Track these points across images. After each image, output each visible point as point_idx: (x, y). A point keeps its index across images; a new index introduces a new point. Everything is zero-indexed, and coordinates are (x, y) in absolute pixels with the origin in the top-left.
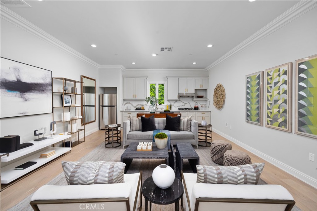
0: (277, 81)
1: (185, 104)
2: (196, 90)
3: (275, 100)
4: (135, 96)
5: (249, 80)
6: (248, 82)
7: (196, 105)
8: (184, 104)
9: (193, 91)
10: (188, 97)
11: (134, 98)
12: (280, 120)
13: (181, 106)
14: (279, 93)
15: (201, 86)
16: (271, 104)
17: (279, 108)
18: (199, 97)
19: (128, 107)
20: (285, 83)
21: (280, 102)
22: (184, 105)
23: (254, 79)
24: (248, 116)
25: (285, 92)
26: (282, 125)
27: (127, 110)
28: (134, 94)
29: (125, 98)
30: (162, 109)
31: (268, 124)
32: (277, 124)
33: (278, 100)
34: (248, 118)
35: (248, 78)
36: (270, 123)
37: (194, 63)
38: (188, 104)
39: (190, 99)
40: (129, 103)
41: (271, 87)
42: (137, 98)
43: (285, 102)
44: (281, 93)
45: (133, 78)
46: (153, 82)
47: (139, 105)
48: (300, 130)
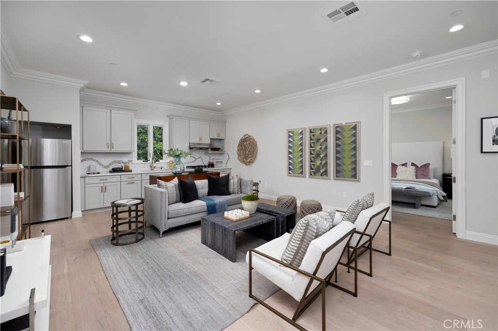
0: (320, 138)
1: (196, 159)
2: (211, 139)
3: (317, 154)
4: (112, 146)
5: (290, 134)
6: (290, 136)
7: (211, 161)
8: (194, 159)
9: (208, 142)
10: (201, 149)
11: (109, 150)
12: (322, 171)
13: (191, 162)
14: (321, 148)
15: (218, 134)
16: (314, 158)
17: (321, 160)
18: (213, 149)
19: (89, 168)
20: (326, 140)
21: (322, 156)
22: (195, 161)
23: (296, 134)
24: (290, 169)
25: (327, 148)
26: (324, 174)
27: (94, 173)
28: (109, 141)
29: (86, 149)
30: (161, 168)
31: (311, 175)
32: (320, 174)
33: (320, 154)
34: (290, 172)
35: (289, 132)
36: (313, 174)
37: (219, 104)
38: (200, 159)
39: (202, 152)
40: (91, 159)
41: (314, 143)
42: (115, 150)
43: (326, 155)
44: (323, 148)
45: (106, 110)
46: (143, 122)
47: (115, 162)
48: (337, 177)
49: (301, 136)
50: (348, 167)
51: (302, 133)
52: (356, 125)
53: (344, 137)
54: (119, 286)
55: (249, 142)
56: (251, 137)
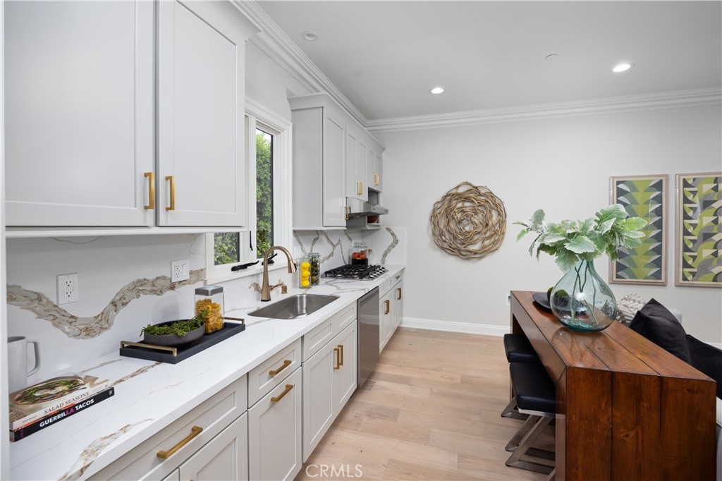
0: (710, 199)
1: (334, 246)
3: (705, 234)
5: (623, 187)
6: (620, 192)
7: (356, 251)
9: (367, 197)
12: (717, 270)
13: (327, 258)
15: (376, 178)
16: (694, 241)
17: (715, 248)
21: (717, 238)
23: (641, 187)
24: (620, 267)
31: (685, 279)
32: (710, 277)
33: (714, 234)
34: (622, 274)
35: (618, 183)
36: (690, 278)
38: (339, 247)
41: (695, 209)
44: (720, 221)
49: (658, 193)
55: (476, 202)
56: (483, 191)
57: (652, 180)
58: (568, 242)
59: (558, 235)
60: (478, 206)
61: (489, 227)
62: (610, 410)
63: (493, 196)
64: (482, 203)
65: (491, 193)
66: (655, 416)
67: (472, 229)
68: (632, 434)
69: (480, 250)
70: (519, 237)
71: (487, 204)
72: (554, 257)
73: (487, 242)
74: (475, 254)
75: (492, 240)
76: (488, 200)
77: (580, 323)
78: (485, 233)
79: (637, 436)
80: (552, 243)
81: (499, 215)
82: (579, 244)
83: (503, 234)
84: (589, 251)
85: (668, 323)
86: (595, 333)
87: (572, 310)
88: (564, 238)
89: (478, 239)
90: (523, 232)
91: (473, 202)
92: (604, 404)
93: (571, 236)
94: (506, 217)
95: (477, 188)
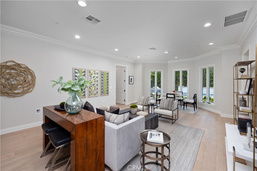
0: (94, 76)
3: (93, 84)
6: (76, 72)
14: (95, 81)
16: (91, 86)
17: (95, 87)
20: (97, 77)
21: (95, 85)
25: (97, 81)
31: (90, 95)
33: (95, 84)
35: (75, 70)
41: (91, 78)
43: (97, 85)
44: (96, 81)
48: (102, 94)
49: (84, 73)
50: (105, 90)
51: (84, 72)
52: (108, 73)
53: (104, 77)
54: (196, 147)
55: (19, 71)
56: (23, 66)
57: (83, 70)
58: (72, 87)
59: (69, 85)
60: (20, 73)
61: (26, 82)
62: (86, 132)
63: (29, 69)
64: (23, 72)
65: (28, 67)
66: (95, 129)
67: (16, 83)
68: (91, 136)
69: (21, 92)
70: (53, 86)
71: (25, 72)
72: (68, 92)
73: (25, 89)
74: (18, 94)
75: (28, 88)
76: (26, 70)
77: (73, 112)
78: (24, 85)
79: (92, 136)
80: (67, 88)
81: (32, 77)
82: (75, 88)
83: (34, 85)
84: (78, 90)
85: (91, 107)
86: (78, 113)
87: (72, 108)
88: (71, 86)
89: (20, 87)
90: (55, 84)
91: (17, 70)
92: (85, 131)
93: (73, 85)
94: (35, 78)
95: (19, 64)
